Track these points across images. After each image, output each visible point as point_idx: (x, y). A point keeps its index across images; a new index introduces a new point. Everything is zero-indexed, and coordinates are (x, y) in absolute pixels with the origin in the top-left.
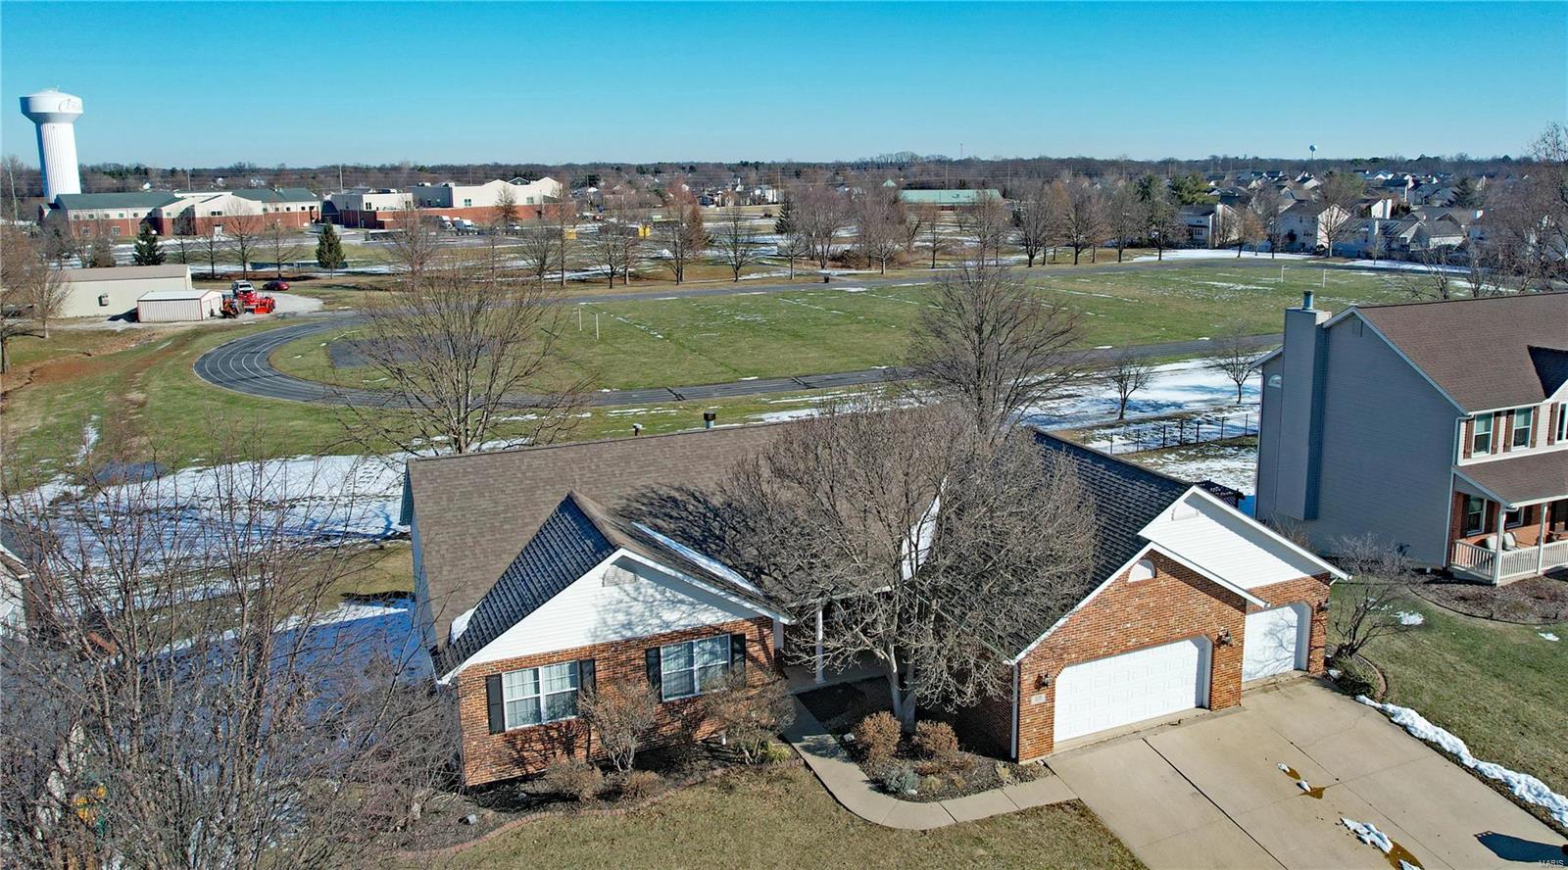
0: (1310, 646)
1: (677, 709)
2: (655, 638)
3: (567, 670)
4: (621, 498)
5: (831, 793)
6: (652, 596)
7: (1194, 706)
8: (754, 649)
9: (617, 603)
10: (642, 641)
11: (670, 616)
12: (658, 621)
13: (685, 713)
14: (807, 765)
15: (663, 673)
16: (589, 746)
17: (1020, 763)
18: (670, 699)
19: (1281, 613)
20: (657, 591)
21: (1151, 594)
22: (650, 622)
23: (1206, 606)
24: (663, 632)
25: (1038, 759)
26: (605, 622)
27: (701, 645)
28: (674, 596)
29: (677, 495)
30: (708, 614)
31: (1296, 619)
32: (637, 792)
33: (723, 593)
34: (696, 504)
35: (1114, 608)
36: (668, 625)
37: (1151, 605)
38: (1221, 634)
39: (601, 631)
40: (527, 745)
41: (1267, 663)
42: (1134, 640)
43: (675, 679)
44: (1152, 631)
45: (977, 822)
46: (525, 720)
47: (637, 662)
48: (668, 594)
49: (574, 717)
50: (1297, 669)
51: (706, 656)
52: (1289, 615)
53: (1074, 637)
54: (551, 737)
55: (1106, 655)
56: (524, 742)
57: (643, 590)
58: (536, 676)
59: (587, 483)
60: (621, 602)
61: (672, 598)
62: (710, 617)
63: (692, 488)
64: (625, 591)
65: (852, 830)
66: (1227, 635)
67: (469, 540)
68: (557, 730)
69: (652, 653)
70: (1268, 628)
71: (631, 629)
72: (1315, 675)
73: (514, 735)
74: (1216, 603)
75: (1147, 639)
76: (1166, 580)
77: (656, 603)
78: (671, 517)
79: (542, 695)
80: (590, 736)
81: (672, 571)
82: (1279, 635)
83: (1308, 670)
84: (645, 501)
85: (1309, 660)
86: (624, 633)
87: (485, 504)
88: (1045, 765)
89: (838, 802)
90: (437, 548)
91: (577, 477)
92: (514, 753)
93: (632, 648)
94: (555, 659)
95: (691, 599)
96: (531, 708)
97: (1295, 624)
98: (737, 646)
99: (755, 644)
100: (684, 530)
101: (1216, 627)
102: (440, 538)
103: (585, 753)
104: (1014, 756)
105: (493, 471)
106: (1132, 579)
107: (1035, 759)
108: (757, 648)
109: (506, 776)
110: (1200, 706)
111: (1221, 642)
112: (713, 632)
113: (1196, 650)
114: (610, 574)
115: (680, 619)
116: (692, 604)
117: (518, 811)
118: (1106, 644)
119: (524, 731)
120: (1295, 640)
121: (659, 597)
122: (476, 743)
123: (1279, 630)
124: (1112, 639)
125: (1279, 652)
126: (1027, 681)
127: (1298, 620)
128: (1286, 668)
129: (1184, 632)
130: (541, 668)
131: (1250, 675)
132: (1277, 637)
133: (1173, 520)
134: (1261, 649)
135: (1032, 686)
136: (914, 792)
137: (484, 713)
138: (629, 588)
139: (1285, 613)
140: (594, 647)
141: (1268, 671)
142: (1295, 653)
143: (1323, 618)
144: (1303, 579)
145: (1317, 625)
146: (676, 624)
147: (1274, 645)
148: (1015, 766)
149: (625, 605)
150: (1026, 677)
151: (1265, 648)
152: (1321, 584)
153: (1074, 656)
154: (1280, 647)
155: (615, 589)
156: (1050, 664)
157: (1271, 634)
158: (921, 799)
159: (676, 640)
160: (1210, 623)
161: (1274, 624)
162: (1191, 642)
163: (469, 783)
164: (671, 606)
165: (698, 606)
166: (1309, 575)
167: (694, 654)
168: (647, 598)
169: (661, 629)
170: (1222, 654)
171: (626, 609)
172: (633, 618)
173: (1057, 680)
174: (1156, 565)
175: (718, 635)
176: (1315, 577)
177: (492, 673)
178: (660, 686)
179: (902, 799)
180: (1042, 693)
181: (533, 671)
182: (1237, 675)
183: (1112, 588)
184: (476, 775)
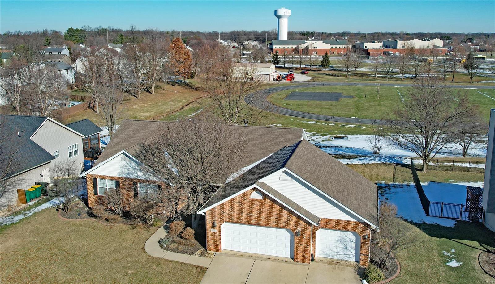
0: (361, 253)
2: (136, 180)
3: (114, 183)
5: (148, 239)
6: (135, 167)
7: (289, 257)
10: (132, 179)
11: (140, 174)
12: (137, 175)
14: (157, 230)
15: (138, 191)
17: (208, 251)
19: (345, 234)
20: (136, 165)
21: (262, 206)
22: (134, 175)
23: (289, 218)
25: (215, 252)
26: (122, 171)
27: (150, 186)
30: (150, 177)
35: (245, 206)
36: (139, 177)
37: (262, 210)
38: (297, 231)
39: (121, 174)
41: (339, 254)
42: (254, 221)
43: (142, 194)
44: (263, 220)
46: (103, 194)
47: (131, 185)
48: (139, 167)
50: (356, 261)
52: (350, 236)
53: (227, 212)
55: (242, 223)
56: (103, 200)
57: (132, 164)
58: (106, 182)
60: (126, 166)
61: (140, 169)
69: (135, 184)
70: (338, 238)
71: (129, 175)
72: (362, 266)
73: (99, 196)
74: (294, 218)
75: (260, 223)
76: (268, 202)
77: (136, 169)
79: (107, 188)
81: (137, 160)
83: (360, 264)
85: (360, 259)
86: (127, 176)
87: (132, 134)
88: (215, 255)
89: (146, 241)
92: (100, 202)
93: (129, 181)
94: (110, 178)
96: (105, 191)
101: (295, 228)
104: (206, 248)
106: (252, 197)
107: (213, 252)
110: (292, 259)
112: (153, 182)
113: (289, 235)
114: (123, 157)
116: (145, 172)
118: (241, 219)
119: (103, 196)
120: (354, 248)
121: (137, 167)
122: (91, 196)
123: (345, 241)
124: (244, 218)
125: (346, 251)
126: (208, 223)
127: (356, 240)
128: (350, 259)
129: (278, 225)
130: (107, 180)
131: (330, 256)
132: (345, 244)
133: (280, 180)
134: (334, 247)
135: (211, 225)
136: (165, 246)
137: (93, 188)
138: (128, 163)
139: (348, 235)
140: (119, 178)
141: (340, 257)
142: (355, 254)
143: (367, 243)
144: (354, 222)
145: (364, 245)
146: (142, 177)
147: (342, 247)
148: (205, 251)
149: (128, 167)
150: (208, 221)
151: (337, 246)
152: (365, 227)
153: (227, 219)
154: (346, 249)
155: (125, 162)
156: (218, 220)
157: (340, 241)
158: (164, 248)
159: (142, 182)
160: (292, 225)
161: (342, 238)
162: (286, 230)
163: (89, 207)
164: (140, 171)
165: (148, 173)
166: (357, 221)
167: (148, 188)
168: (133, 167)
169: (137, 178)
170: (299, 240)
171: (128, 169)
172: (130, 172)
173: (221, 226)
174: (263, 195)
175: (154, 184)
176: (361, 223)
177: (94, 178)
178: (138, 195)
179: (161, 246)
180: (215, 229)
181: (105, 180)
182: (308, 251)
183: (243, 198)
184: (91, 205)
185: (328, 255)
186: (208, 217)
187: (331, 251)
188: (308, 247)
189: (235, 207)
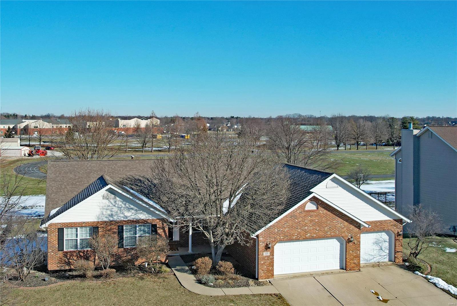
0: (395, 251)
1: (129, 251)
2: (121, 222)
3: (88, 230)
4: (121, 178)
5: (180, 282)
6: (121, 205)
7: (339, 268)
8: (160, 231)
9: (108, 207)
10: (116, 222)
11: (128, 214)
12: (123, 215)
13: (132, 253)
14: (174, 274)
15: (124, 237)
16: (95, 261)
17: (259, 280)
18: (127, 247)
19: (381, 235)
20: (123, 203)
21: (316, 216)
22: (120, 215)
23: (342, 224)
24: (125, 220)
25: (267, 280)
26: (102, 213)
27: (140, 227)
28: (129, 206)
29: (141, 179)
30: (142, 215)
31: (388, 238)
32: (107, 276)
33: (148, 207)
34: (148, 182)
35: (300, 220)
36: (126, 217)
37: (316, 221)
38: (349, 237)
39: (101, 216)
40: (71, 257)
41: (375, 256)
42: (309, 235)
43: (129, 239)
44: (317, 232)
45: (234, 296)
46: (71, 248)
47: (114, 230)
48: (127, 205)
49: (90, 249)
50: (390, 261)
51: (142, 232)
52: (385, 236)
53: (281, 229)
54: (80, 255)
55: (297, 240)
56: (71, 256)
57: (117, 202)
58: (77, 231)
59: (110, 172)
60: (109, 206)
61: (128, 207)
62: (143, 216)
63: (148, 177)
64: (111, 202)
66: (351, 238)
67: (63, 187)
68: (83, 253)
69: (120, 228)
70: (375, 240)
71: (113, 217)
72: (398, 264)
73: (67, 252)
74: (346, 224)
75: (315, 235)
76: (322, 211)
77: (122, 208)
78: (138, 185)
79: (78, 239)
80: (95, 257)
81: (128, 195)
82: (380, 245)
83: (395, 262)
84: (129, 180)
85: (395, 257)
86: (110, 218)
87: (72, 176)
88: (270, 282)
89: (181, 285)
90: (51, 188)
91: (106, 170)
92: (66, 260)
93: (112, 224)
94: (84, 225)
95: (136, 208)
96: (74, 243)
97: (388, 241)
98: (153, 229)
99: (161, 229)
100: (142, 190)
101: (347, 234)
102: (53, 185)
104: (257, 277)
105: (77, 166)
106: (307, 208)
107: (266, 280)
108: (161, 231)
109: (63, 268)
110: (342, 268)
111: (349, 241)
112: (144, 222)
113: (339, 244)
114: (105, 195)
115: (131, 215)
116: (136, 210)
117: (64, 279)
118: (296, 234)
119: (71, 251)
120: (388, 248)
121: (123, 206)
122: (52, 254)
123: (380, 243)
124: (299, 233)
125: (381, 252)
126: (262, 245)
127: (389, 239)
128: (385, 260)
129: (332, 234)
130: (78, 228)
131: (367, 260)
132: (380, 246)
133: (326, 188)
134: (372, 250)
135: (264, 248)
137: (57, 242)
138: (112, 201)
140: (98, 222)
141: (376, 260)
142: (389, 253)
143: (400, 239)
144: (389, 220)
145: (398, 242)
146: (130, 217)
147: (378, 249)
148: (257, 281)
149: (111, 207)
150: (261, 244)
151: (374, 249)
152: (398, 224)
153: (282, 237)
154: (381, 250)
155: (107, 201)
156: (271, 240)
157: (376, 243)
158: (214, 287)
159: (130, 224)
160: (344, 232)
161: (377, 240)
162: (336, 240)
163: (49, 269)
164: (128, 210)
165: (138, 211)
166: (392, 219)
167: (137, 230)
168: (119, 206)
169: (124, 219)
170: (350, 246)
171: (111, 209)
172: (113, 213)
173: (274, 247)
174: (318, 204)
175: (146, 223)
176: (395, 220)
177: (60, 227)
178: (123, 241)
179: (207, 286)
180: (268, 251)
181: (75, 229)
182: (358, 257)
183: (298, 211)
184: (52, 266)
185: (366, 260)
186: (261, 239)
187: (369, 256)
188: (359, 252)
189: (290, 223)
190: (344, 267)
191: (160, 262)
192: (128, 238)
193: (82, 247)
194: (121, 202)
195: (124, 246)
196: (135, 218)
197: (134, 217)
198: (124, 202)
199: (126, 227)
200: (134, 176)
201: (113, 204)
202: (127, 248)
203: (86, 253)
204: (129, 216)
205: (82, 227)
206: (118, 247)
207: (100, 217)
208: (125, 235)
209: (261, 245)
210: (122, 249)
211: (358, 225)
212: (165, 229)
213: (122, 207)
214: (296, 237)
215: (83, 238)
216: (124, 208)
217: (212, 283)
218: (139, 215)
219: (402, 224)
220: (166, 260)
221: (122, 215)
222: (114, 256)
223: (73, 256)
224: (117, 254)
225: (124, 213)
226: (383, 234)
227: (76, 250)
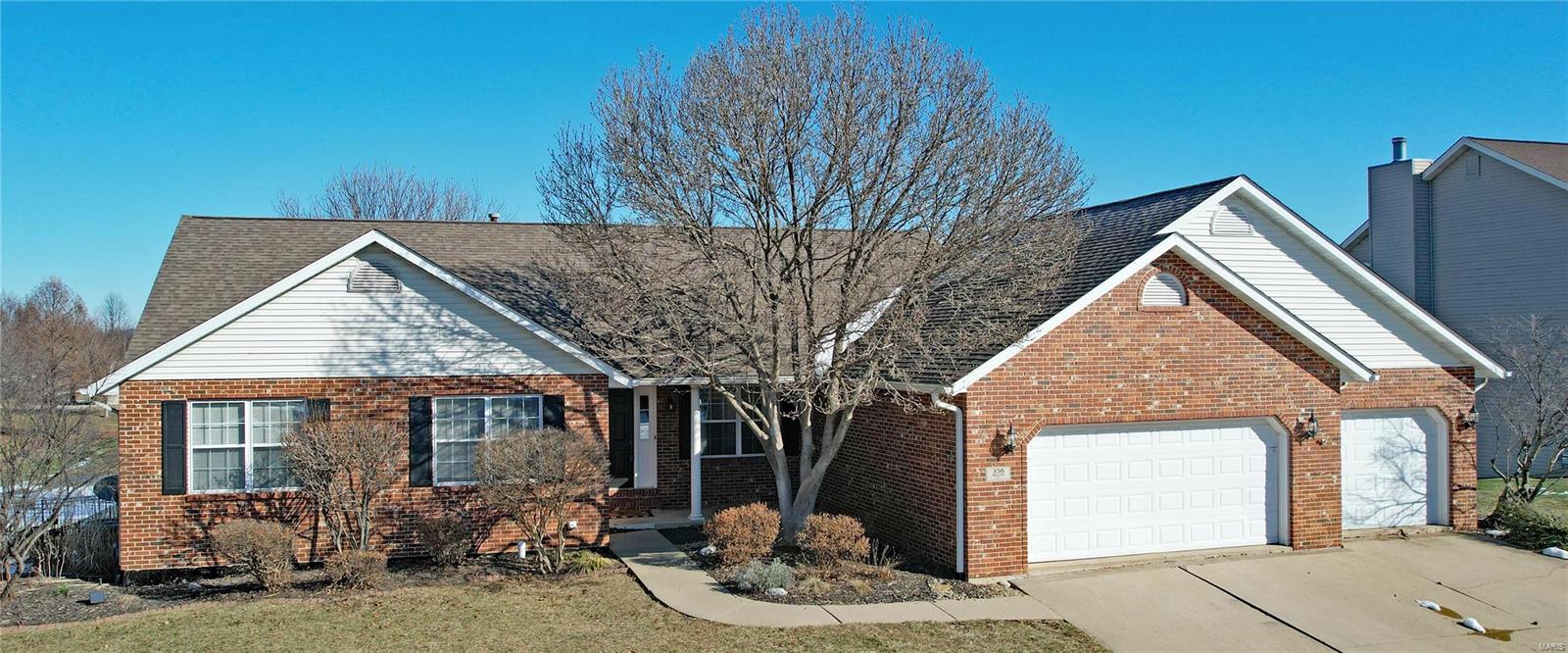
0: (1451, 482)
1: (454, 498)
2: (422, 382)
3: (289, 419)
5: (648, 592)
6: (420, 317)
7: (1265, 541)
8: (576, 422)
9: (366, 322)
10: (403, 383)
11: (449, 353)
12: (428, 357)
13: (467, 507)
14: (630, 572)
15: (435, 442)
16: (315, 537)
17: (971, 581)
18: (446, 484)
19: (1398, 427)
20: (428, 310)
21: (1182, 331)
22: (417, 356)
23: (1274, 369)
24: (435, 374)
25: (1004, 580)
26: (346, 347)
27: (497, 408)
28: (455, 322)
29: (519, 272)
30: (504, 359)
31: (1424, 439)
32: (350, 579)
33: (525, 323)
35: (1121, 343)
36: (443, 366)
37: (1183, 349)
38: (1301, 419)
39: (341, 359)
40: (218, 520)
41: (1382, 505)
42: (1156, 403)
43: (457, 454)
44: (1186, 393)
45: (880, 625)
46: (220, 484)
47: (396, 415)
48: (445, 319)
49: (295, 489)
50: (1433, 520)
51: (504, 426)
52: (1410, 431)
53: (1054, 378)
54: (255, 514)
55: (1112, 424)
56: (215, 514)
57: (405, 306)
58: (241, 414)
60: (373, 321)
61: (451, 326)
62: (508, 362)
64: (379, 304)
65: (661, 624)
66: (1311, 420)
68: (268, 502)
69: (419, 406)
70: (1379, 445)
71: (385, 364)
72: (1463, 533)
73: (198, 500)
74: (1290, 367)
75: (1179, 406)
76: (1203, 312)
77: (425, 330)
79: (248, 447)
80: (317, 520)
82: (1398, 461)
83: (1452, 524)
84: (473, 273)
85: (1452, 508)
86: (375, 367)
88: (1013, 586)
89: (655, 599)
92: (198, 530)
93: (387, 392)
94: (269, 391)
95: (481, 331)
96: (231, 465)
97: (1423, 448)
98: (550, 413)
99: (579, 415)
100: (517, 301)
101: (1292, 409)
103: (308, 547)
104: (960, 569)
105: (286, 233)
106: (1146, 301)
107: (997, 579)
108: (583, 422)
109: (182, 564)
110: (1275, 541)
111: (1301, 434)
112: (515, 385)
113: (1260, 448)
114: (357, 275)
115: (463, 359)
116: (482, 339)
118: (1109, 400)
119: (214, 498)
120: (1424, 475)
121: (430, 320)
122: (139, 504)
123: (1398, 454)
124: (1120, 397)
125: (1401, 490)
126: (979, 441)
127: (1426, 443)
128: (1414, 518)
129: (1240, 404)
130: (248, 405)
132: (1397, 466)
133: (1211, 233)
134: (1368, 480)
135: (986, 450)
136: (783, 592)
137: (157, 459)
138: (385, 300)
139: (1405, 427)
140: (328, 381)
141: (1384, 518)
142: (1427, 495)
143: (1469, 441)
144: (1428, 370)
145: (1460, 451)
146: (457, 366)
147: (1391, 476)
148: (961, 584)
149: (378, 325)
150: (975, 432)
151: (1376, 478)
152: (1461, 384)
153: (1055, 410)
154: (1401, 483)
155: (362, 298)
156: (1017, 417)
157: (1384, 457)
158: (790, 600)
159: (457, 392)
160: (1282, 398)
161: (1388, 443)
162: (1252, 431)
163: (126, 567)
164: (450, 338)
165: (489, 344)
166: (1439, 365)
167: (486, 419)
168: (412, 319)
169: (433, 371)
170: (1305, 455)
171: (379, 331)
172: (390, 348)
173: (1028, 446)
174: (1186, 286)
175: (521, 392)
176: (1450, 370)
177: (170, 399)
178: (430, 458)
179: (761, 600)
180: (1003, 465)
181: (236, 408)
182: (1334, 495)
183: (1116, 308)
184: (134, 557)
185: (1351, 518)
186: (978, 413)
187: (1360, 501)
188: (1335, 477)
189: (1085, 354)
190: (1284, 535)
191: (578, 543)
192: (450, 450)
193: (262, 482)
194: (421, 304)
195: (435, 479)
196: (476, 371)
197: (472, 367)
198: (431, 307)
199: (443, 407)
200: (492, 263)
201: (390, 312)
202: (445, 488)
203: (277, 506)
204: (453, 363)
205: (260, 400)
206: (412, 484)
207: (336, 362)
208: (438, 436)
209: (977, 437)
210: (428, 491)
211: (1330, 374)
212: (598, 416)
213: (425, 326)
214: (1109, 410)
215: (266, 445)
216: (433, 327)
217: (781, 586)
218: (493, 360)
219: (1472, 386)
220: (600, 537)
221: (424, 355)
222: (395, 516)
223: (225, 515)
224: (408, 511)
225: (433, 348)
226: (1407, 424)
227: (237, 491)
